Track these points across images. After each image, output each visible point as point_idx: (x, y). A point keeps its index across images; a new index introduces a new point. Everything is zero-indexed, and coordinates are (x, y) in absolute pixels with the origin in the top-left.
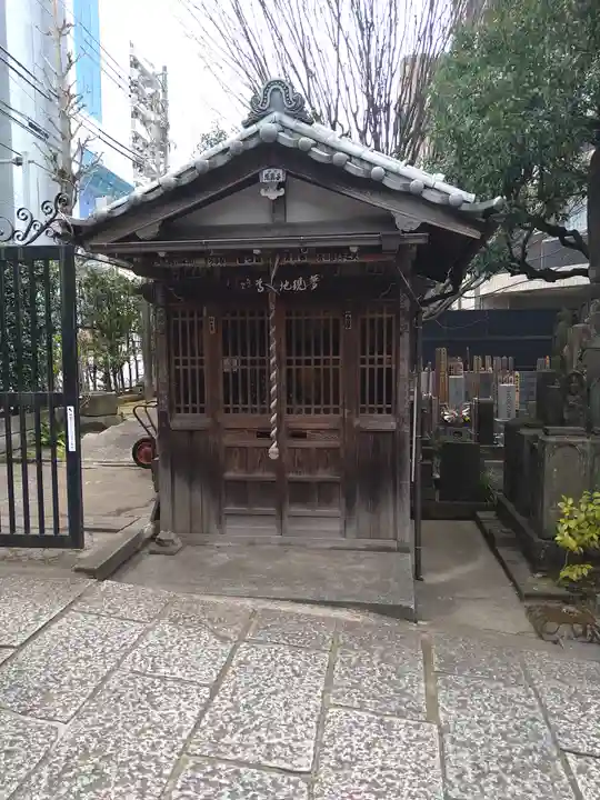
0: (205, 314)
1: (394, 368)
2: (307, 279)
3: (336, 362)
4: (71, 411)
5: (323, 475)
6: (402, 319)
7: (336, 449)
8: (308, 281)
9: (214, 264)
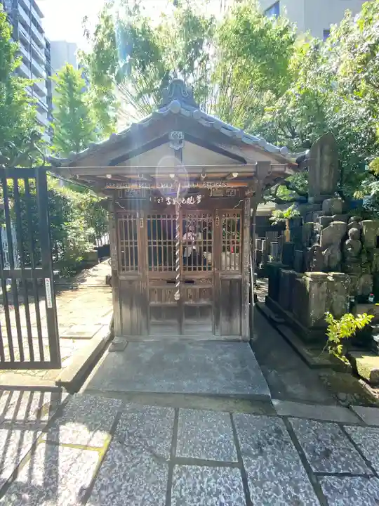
0: (138, 216)
1: (240, 245)
2: (195, 198)
3: (210, 243)
4: (48, 282)
5: (204, 302)
6: (246, 220)
7: (210, 289)
8: (196, 199)
9: (143, 187)
